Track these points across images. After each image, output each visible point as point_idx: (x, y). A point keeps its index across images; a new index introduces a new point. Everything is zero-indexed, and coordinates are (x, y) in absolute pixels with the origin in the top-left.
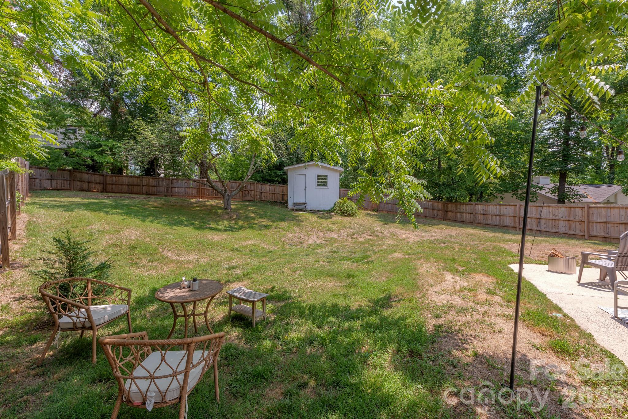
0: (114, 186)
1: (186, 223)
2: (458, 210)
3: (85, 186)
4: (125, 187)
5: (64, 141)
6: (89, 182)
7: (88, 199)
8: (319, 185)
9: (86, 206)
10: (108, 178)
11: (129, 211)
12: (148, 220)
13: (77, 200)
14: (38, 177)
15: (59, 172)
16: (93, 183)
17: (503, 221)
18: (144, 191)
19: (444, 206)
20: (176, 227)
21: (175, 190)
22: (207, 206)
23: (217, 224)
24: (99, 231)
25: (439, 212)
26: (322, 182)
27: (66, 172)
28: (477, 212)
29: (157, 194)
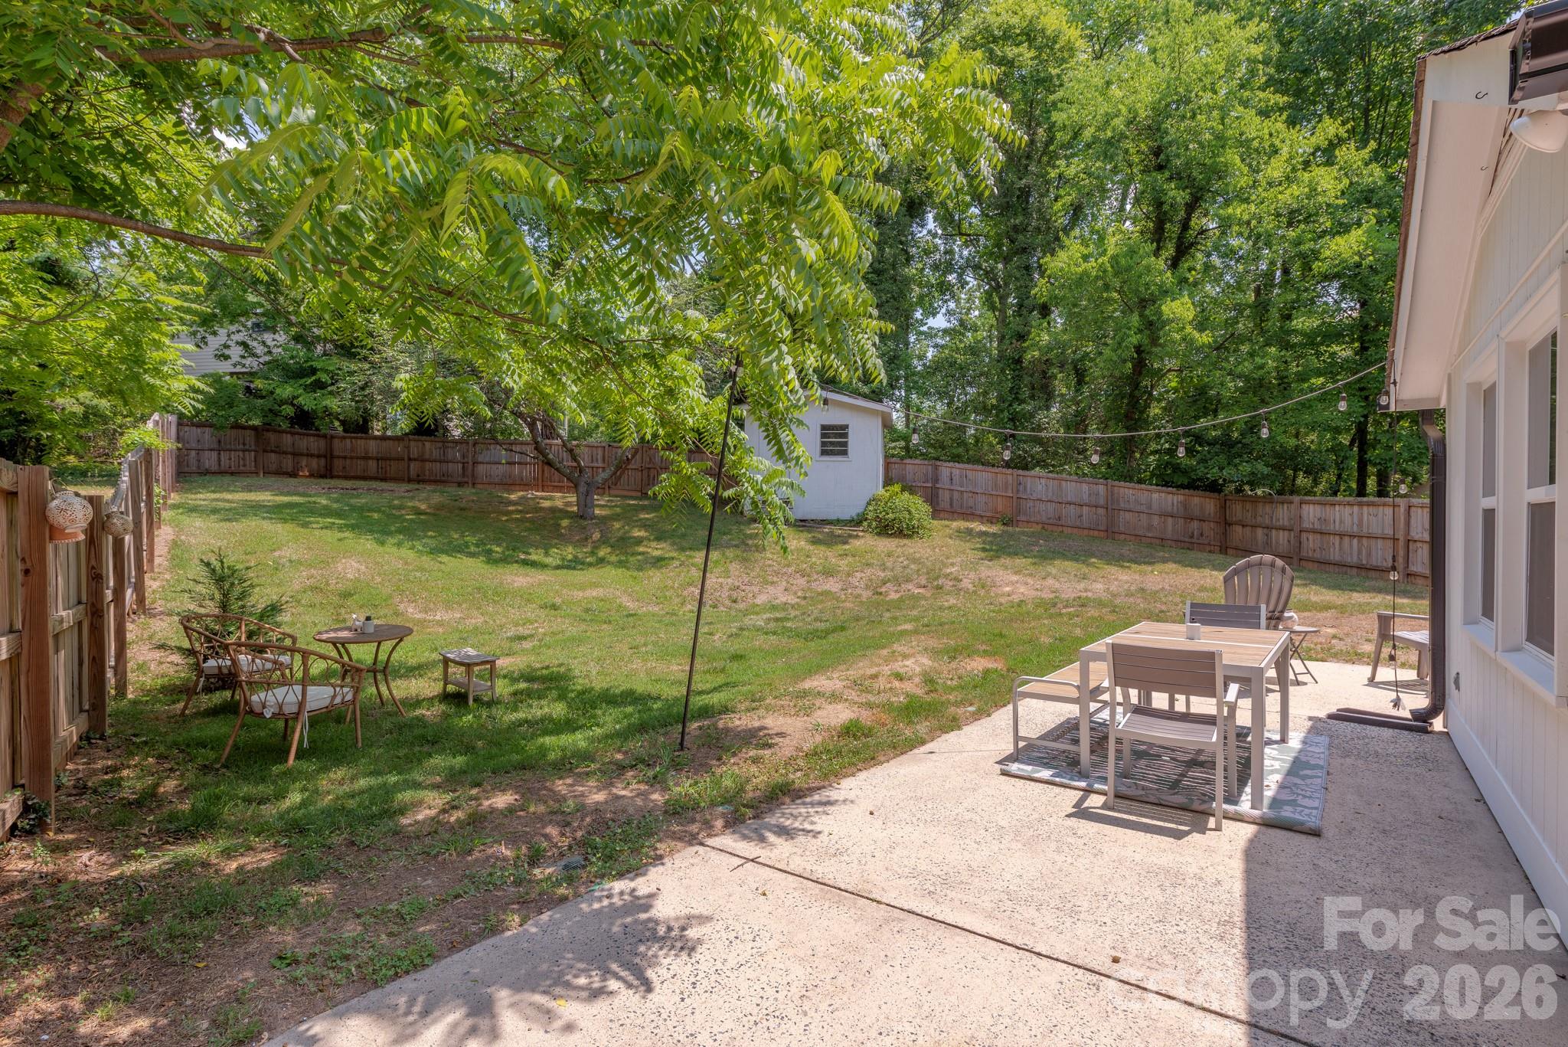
0: (348, 461)
1: (472, 549)
2: (1259, 519)
3: (288, 463)
4: (372, 465)
5: (244, 361)
6: (294, 454)
7: (288, 494)
8: (824, 453)
9: (276, 512)
10: (336, 442)
11: (362, 523)
12: (391, 540)
13: (265, 497)
14: (194, 445)
15: (234, 432)
16: (302, 455)
17: (1369, 555)
18: (413, 473)
19: (1223, 507)
20: (444, 558)
21: (481, 469)
22: (542, 509)
23: (547, 554)
24: (290, 561)
25: (1205, 526)
26: (832, 443)
27: (248, 432)
28: (1306, 525)
29: (440, 481)
